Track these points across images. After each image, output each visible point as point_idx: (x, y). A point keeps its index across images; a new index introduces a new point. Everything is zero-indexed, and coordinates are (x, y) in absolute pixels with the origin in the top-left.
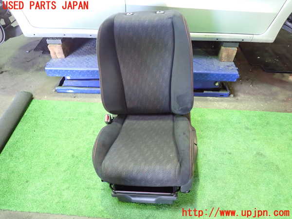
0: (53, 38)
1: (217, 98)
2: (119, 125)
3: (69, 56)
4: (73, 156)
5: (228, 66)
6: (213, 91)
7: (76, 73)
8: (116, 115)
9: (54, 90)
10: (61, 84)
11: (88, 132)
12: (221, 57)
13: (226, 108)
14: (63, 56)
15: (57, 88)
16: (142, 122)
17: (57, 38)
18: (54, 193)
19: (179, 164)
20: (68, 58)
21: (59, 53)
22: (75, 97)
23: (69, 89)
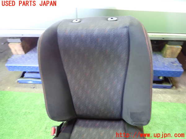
0: (13, 38)
1: (161, 90)
2: (67, 135)
3: (29, 53)
5: (172, 63)
6: (157, 83)
7: (34, 69)
9: (16, 81)
10: (23, 76)
12: (166, 54)
13: (170, 101)
14: (23, 53)
15: (18, 80)
17: (17, 38)
20: (28, 54)
21: (19, 50)
22: (34, 88)
23: (29, 81)
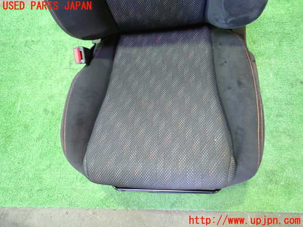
2: (106, 62)
4: (46, 111)
8: (98, 41)
11: (61, 65)
16: (148, 49)
18: (31, 176)
19: (233, 161)
